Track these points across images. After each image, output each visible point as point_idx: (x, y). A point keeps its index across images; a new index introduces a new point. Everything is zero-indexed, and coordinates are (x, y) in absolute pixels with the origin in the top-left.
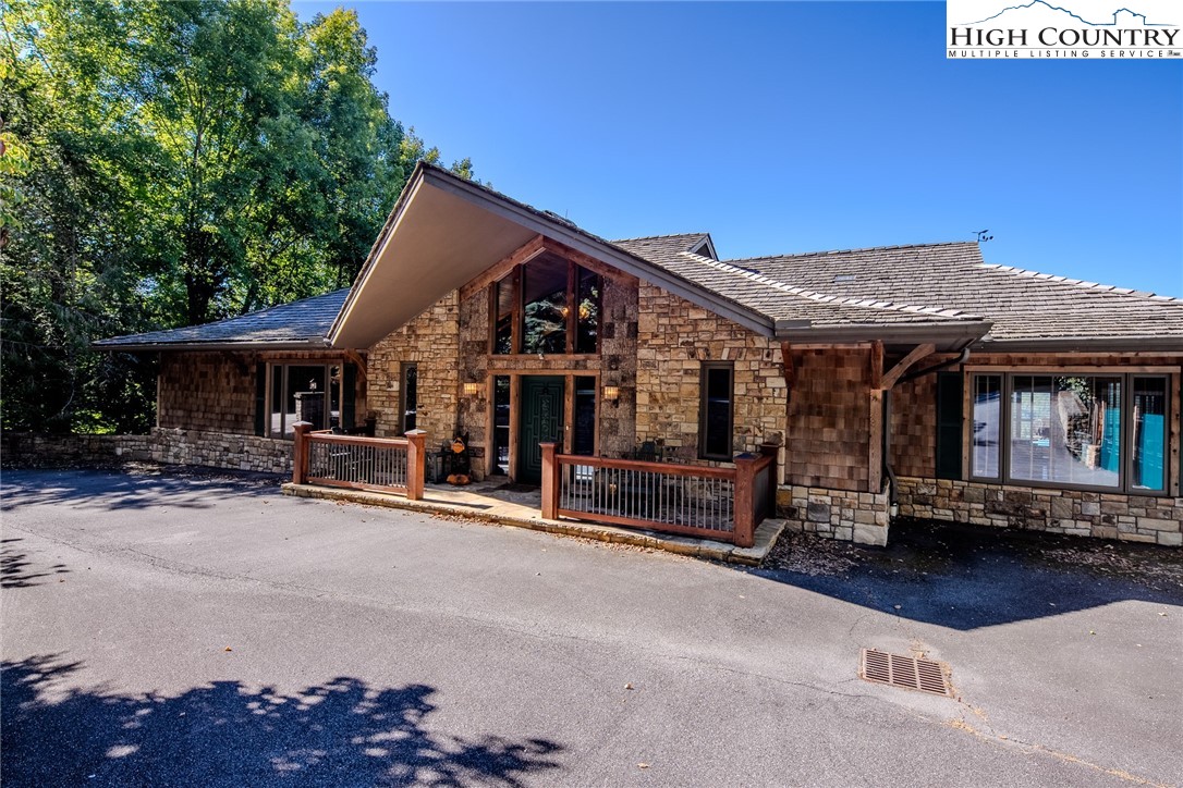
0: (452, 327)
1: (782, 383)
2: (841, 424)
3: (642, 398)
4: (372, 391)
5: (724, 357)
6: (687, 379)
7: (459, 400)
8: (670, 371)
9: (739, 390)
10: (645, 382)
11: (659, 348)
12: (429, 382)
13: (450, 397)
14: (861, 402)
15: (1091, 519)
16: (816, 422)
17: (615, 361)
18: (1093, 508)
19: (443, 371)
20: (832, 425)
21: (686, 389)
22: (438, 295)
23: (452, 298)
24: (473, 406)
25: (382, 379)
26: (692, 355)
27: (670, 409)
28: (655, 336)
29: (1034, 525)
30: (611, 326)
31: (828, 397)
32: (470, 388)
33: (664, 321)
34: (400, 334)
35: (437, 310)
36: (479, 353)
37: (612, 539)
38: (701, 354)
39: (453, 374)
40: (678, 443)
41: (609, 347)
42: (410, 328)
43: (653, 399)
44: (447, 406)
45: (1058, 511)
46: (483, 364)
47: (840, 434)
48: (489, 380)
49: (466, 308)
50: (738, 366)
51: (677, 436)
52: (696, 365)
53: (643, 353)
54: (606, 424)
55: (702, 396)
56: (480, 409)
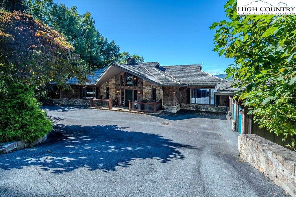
0: (114, 82)
1: (162, 91)
2: (170, 97)
3: (144, 93)
4: (101, 92)
5: (155, 87)
6: (150, 91)
7: (116, 93)
8: (147, 89)
9: (157, 92)
10: (144, 91)
11: (146, 86)
12: (111, 90)
13: (114, 93)
14: (172, 94)
15: (205, 109)
16: (167, 96)
17: (140, 88)
19: (113, 89)
20: (169, 97)
21: (150, 92)
22: (112, 77)
23: (115, 77)
24: (118, 94)
25: (103, 90)
26: (150, 87)
27: (148, 95)
28: (145, 84)
29: (199, 110)
30: (139, 82)
31: (168, 93)
32: (118, 91)
33: (146, 82)
34: (106, 83)
35: (112, 79)
36: (119, 86)
37: (138, 113)
38: (152, 87)
39: (115, 89)
40: (149, 100)
41: (139, 86)
42: (107, 82)
44: (114, 94)
45: (202, 108)
46: (120, 88)
47: (170, 98)
48: (121, 90)
49: (117, 79)
50: (157, 89)
51: (149, 99)
52: (151, 89)
53: (144, 87)
54: (139, 97)
55: (152, 93)
56: (119, 95)
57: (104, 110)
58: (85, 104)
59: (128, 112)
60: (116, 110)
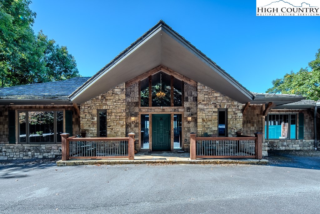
0: (123, 96)
1: (241, 114)
2: (255, 125)
3: (199, 120)
4: (82, 122)
5: (225, 107)
6: (214, 114)
7: (126, 123)
8: (209, 112)
9: (230, 117)
10: (200, 115)
11: (205, 105)
12: (113, 117)
13: (123, 122)
14: (260, 120)
15: (285, 146)
16: (249, 125)
17: (189, 109)
18: (285, 144)
19: (120, 113)
20: (253, 126)
21: (214, 117)
22: (117, 85)
23: (123, 86)
24: (133, 125)
25: (89, 116)
26: (216, 107)
27: (209, 123)
28: (203, 101)
29: (275, 149)
30: (187, 98)
31: (252, 119)
32: (133, 119)
33: (206, 96)
34: (98, 99)
35: (116, 90)
36: (135, 106)
38: (218, 107)
39: (124, 114)
40: (212, 133)
41: (186, 104)
42: (102, 96)
43: (203, 120)
44: (122, 126)
45: (279, 145)
46: (137, 110)
47: (255, 128)
48: (140, 116)
49: (129, 90)
50: (229, 110)
51: (211, 131)
52: (216, 110)
53: (199, 106)
54: (186, 129)
55: (219, 119)
56: (136, 126)
57: (116, 166)
58: (27, 156)
59: (191, 163)
60: (156, 162)
